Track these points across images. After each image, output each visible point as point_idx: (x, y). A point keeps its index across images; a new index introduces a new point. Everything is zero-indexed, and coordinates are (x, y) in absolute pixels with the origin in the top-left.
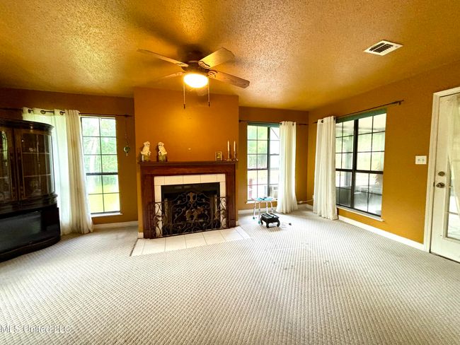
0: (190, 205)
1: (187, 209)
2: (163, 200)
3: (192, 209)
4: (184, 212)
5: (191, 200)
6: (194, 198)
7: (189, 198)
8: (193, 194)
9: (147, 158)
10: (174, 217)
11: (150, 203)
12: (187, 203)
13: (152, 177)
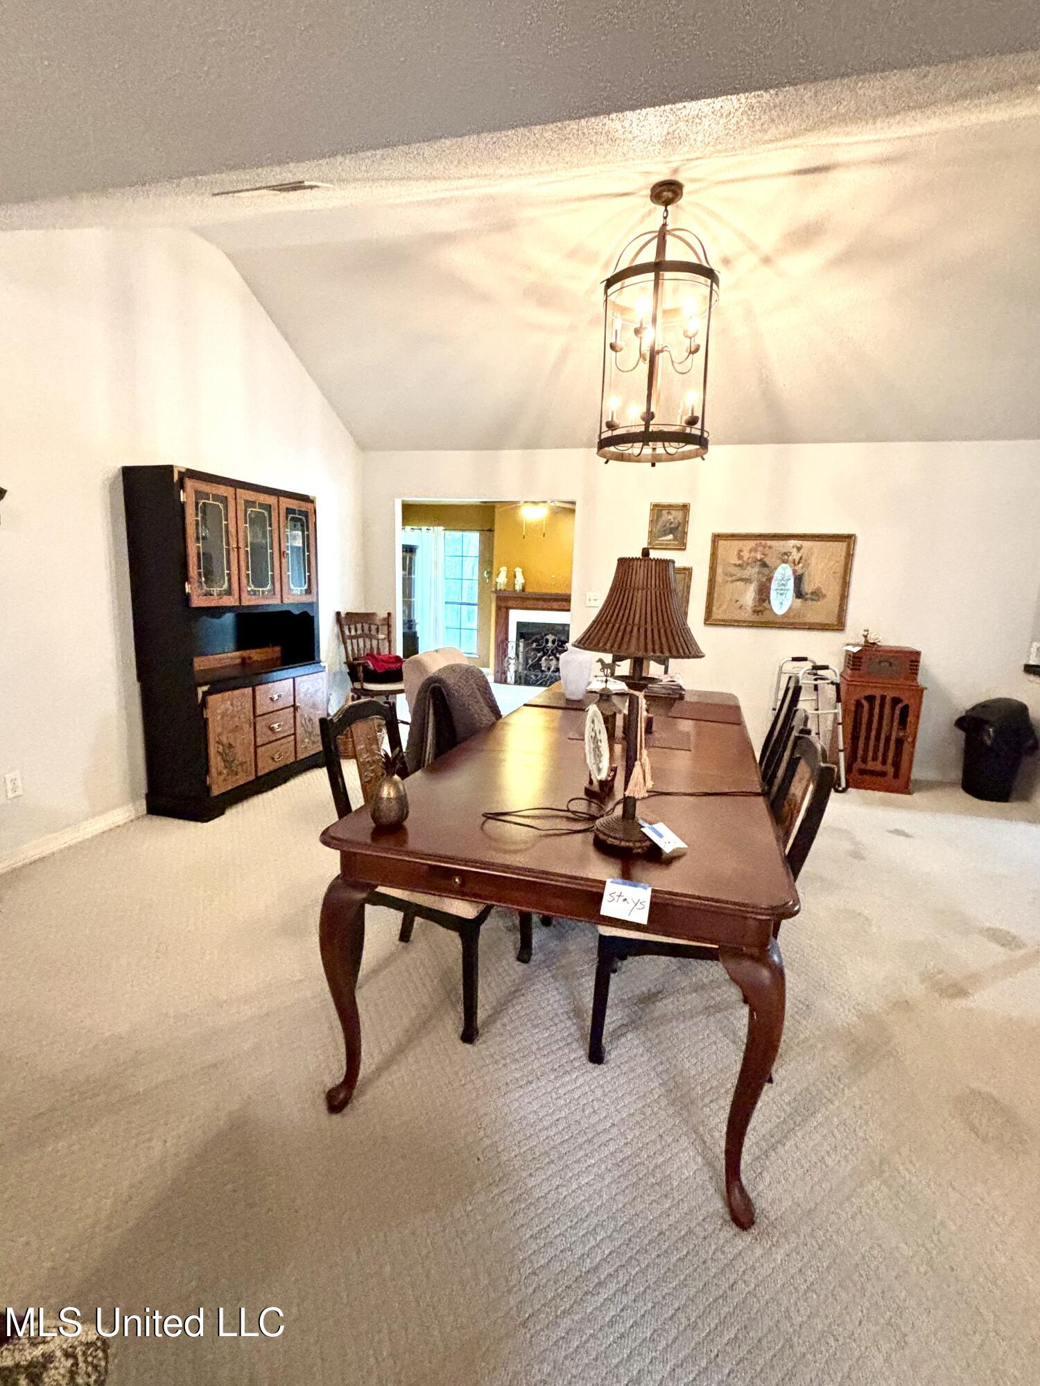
0: (548, 650)
1: (545, 654)
2: (518, 640)
3: (550, 656)
4: (540, 659)
5: (550, 644)
6: (554, 642)
7: (547, 641)
8: (553, 637)
9: (502, 587)
10: (527, 663)
11: (502, 642)
12: (545, 647)
13: (508, 608)
